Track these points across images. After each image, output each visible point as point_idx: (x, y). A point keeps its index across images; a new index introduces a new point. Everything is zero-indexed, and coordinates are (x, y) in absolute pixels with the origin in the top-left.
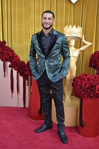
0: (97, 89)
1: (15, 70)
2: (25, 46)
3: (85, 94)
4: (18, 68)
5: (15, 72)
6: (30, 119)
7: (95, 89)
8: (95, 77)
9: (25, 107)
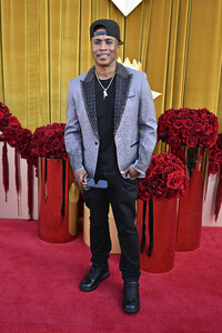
0: (169, 181)
1: (12, 146)
2: (32, 99)
3: (147, 190)
4: (18, 142)
5: (11, 151)
6: (43, 242)
7: (166, 181)
8: (166, 159)
9: (31, 219)
